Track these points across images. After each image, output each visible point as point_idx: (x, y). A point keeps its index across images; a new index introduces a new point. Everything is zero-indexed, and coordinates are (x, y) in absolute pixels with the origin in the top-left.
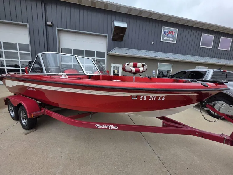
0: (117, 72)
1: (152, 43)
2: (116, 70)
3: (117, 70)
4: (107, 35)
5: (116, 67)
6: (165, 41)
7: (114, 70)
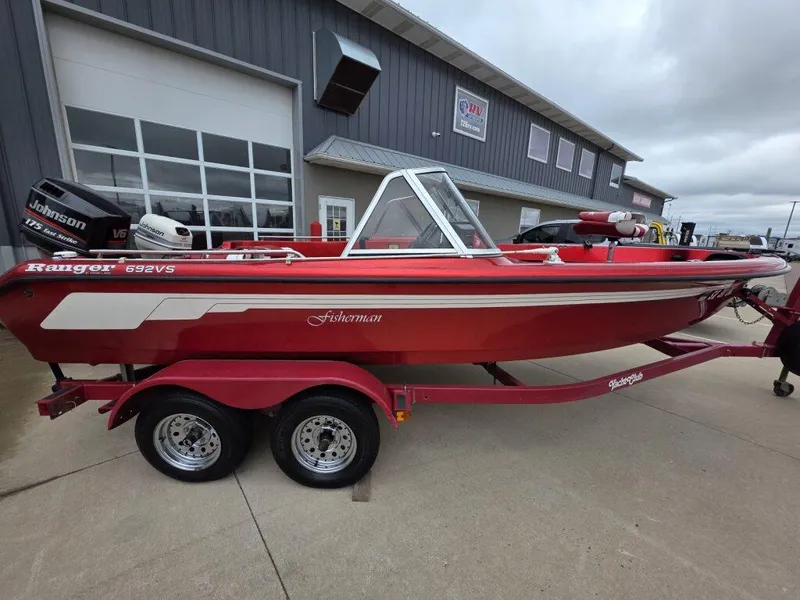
0: (339, 226)
1: (434, 133)
2: (335, 220)
3: (338, 221)
4: (299, 82)
5: (337, 208)
6: (461, 132)
7: (328, 221)
